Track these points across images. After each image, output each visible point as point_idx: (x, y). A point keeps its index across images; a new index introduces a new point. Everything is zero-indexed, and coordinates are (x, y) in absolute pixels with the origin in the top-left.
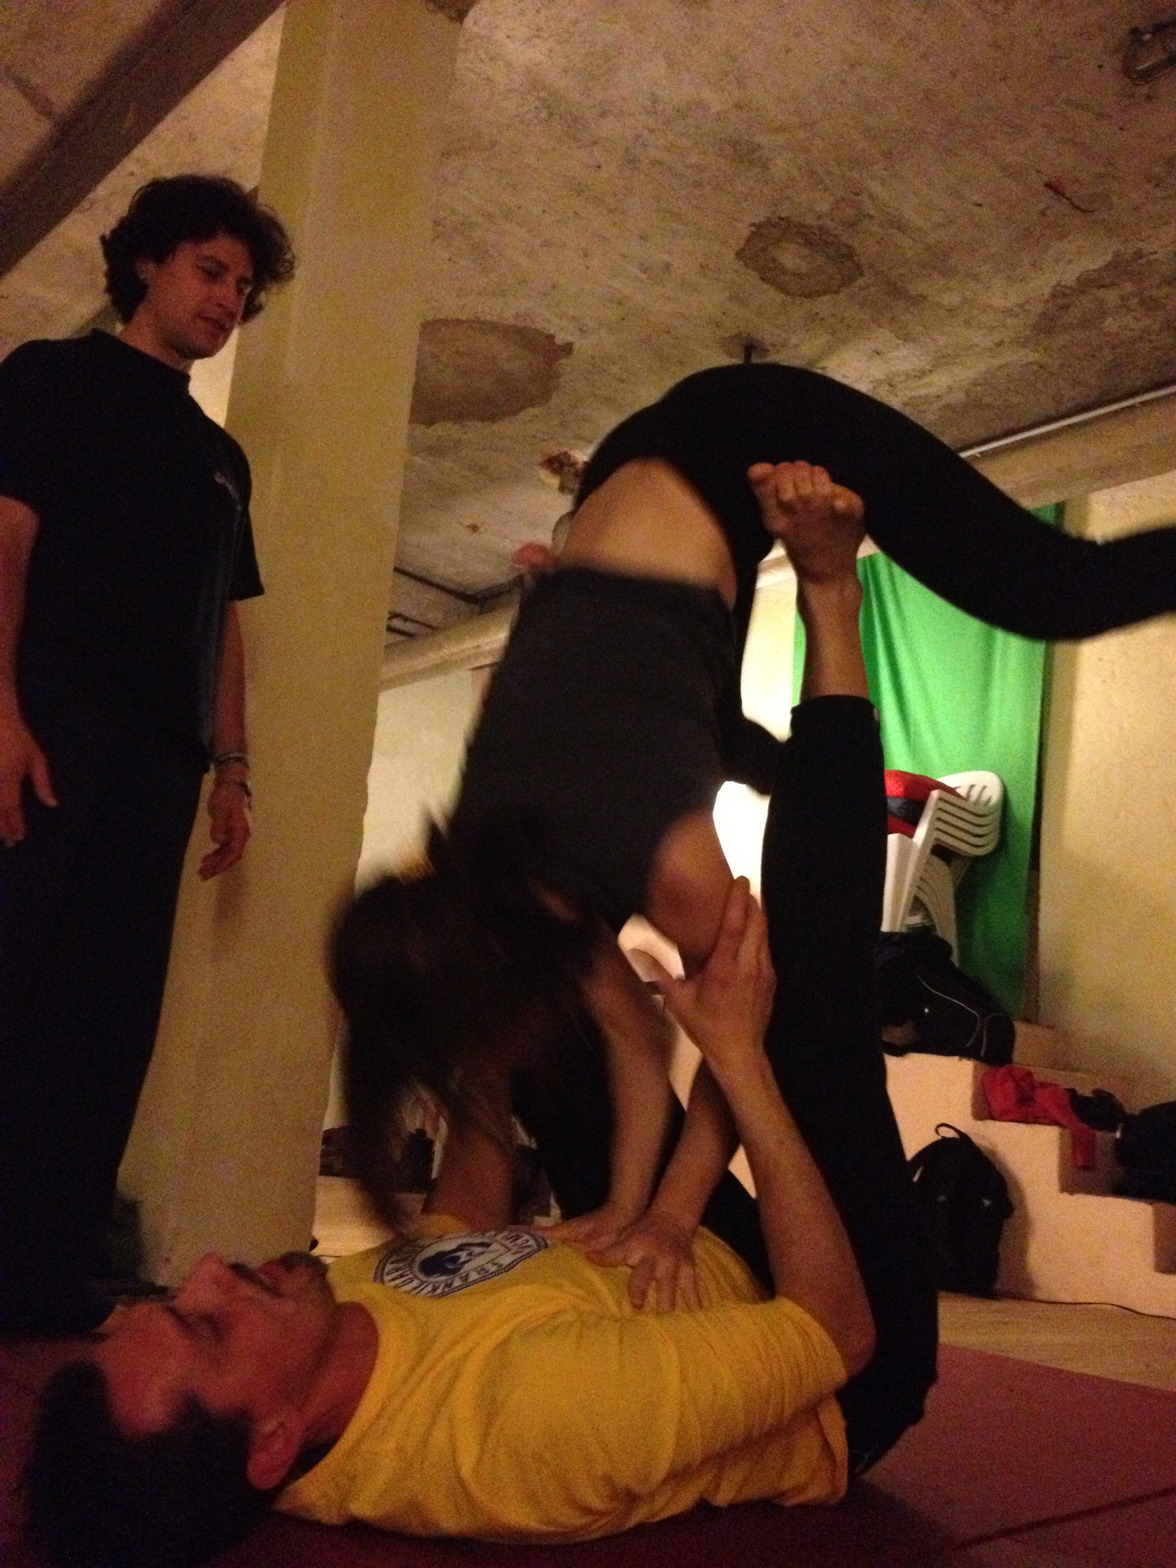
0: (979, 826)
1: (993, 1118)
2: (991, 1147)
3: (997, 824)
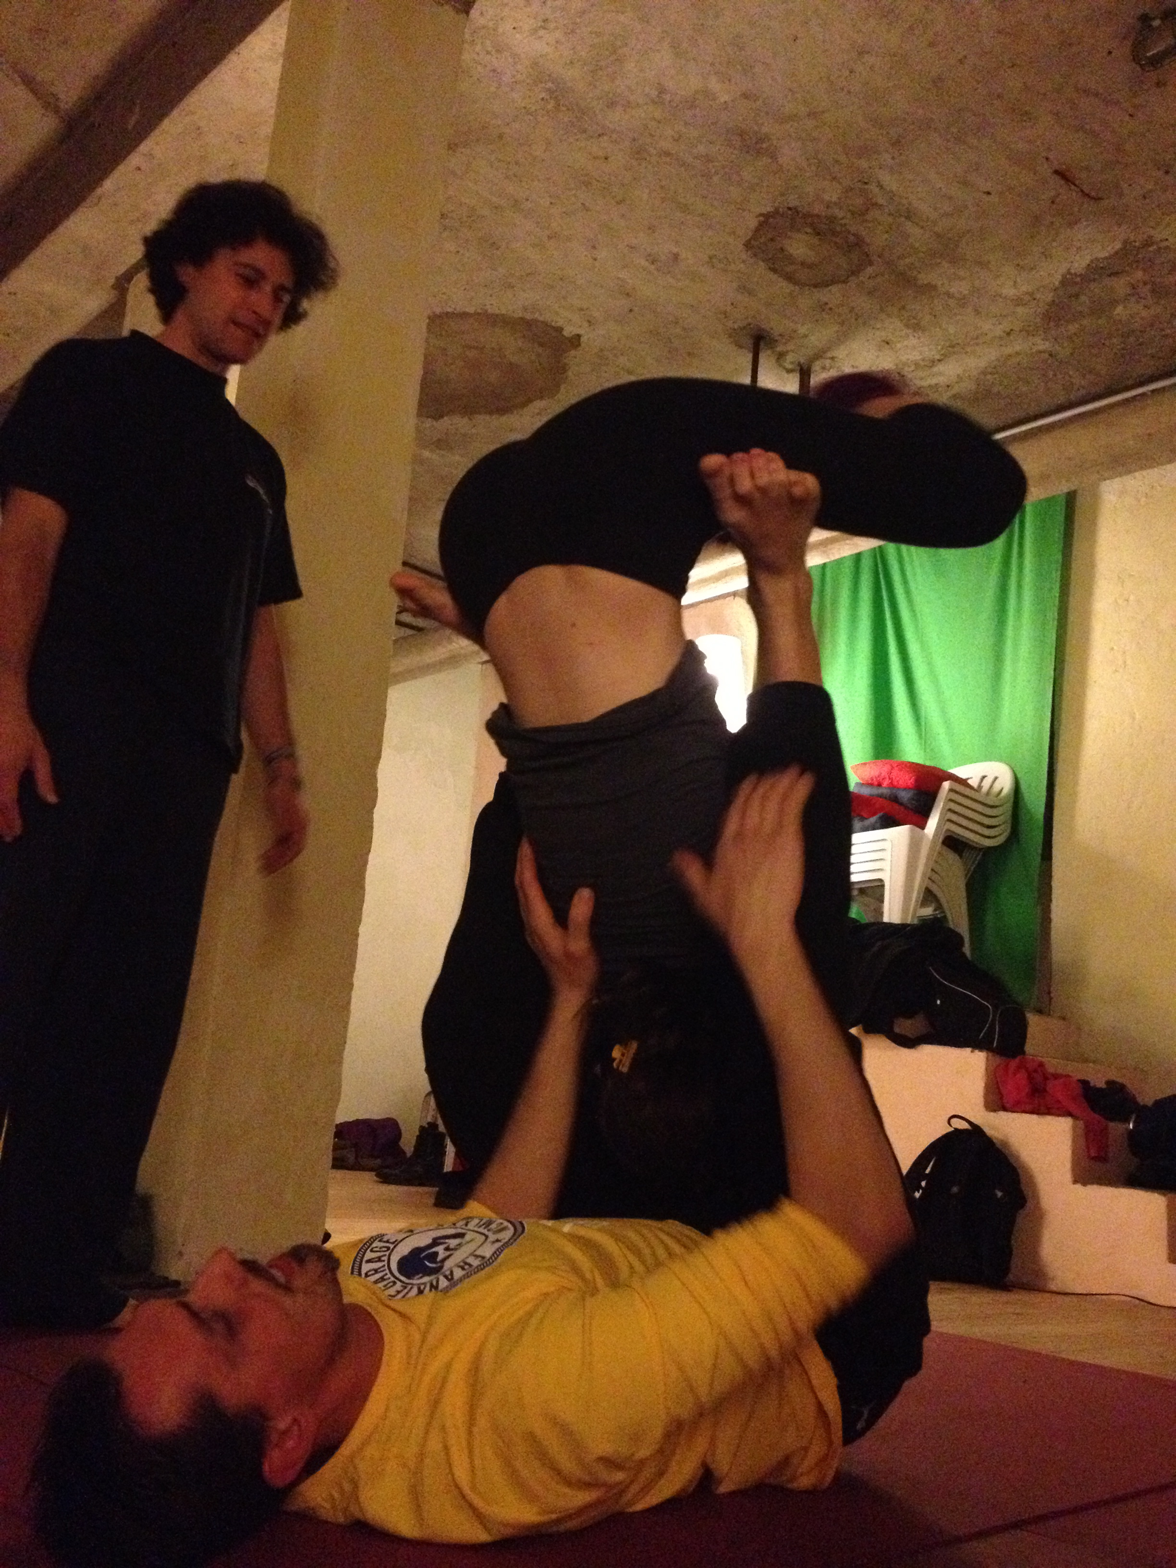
1: (1005, 1109)
2: (1003, 1139)
3: (1008, 814)
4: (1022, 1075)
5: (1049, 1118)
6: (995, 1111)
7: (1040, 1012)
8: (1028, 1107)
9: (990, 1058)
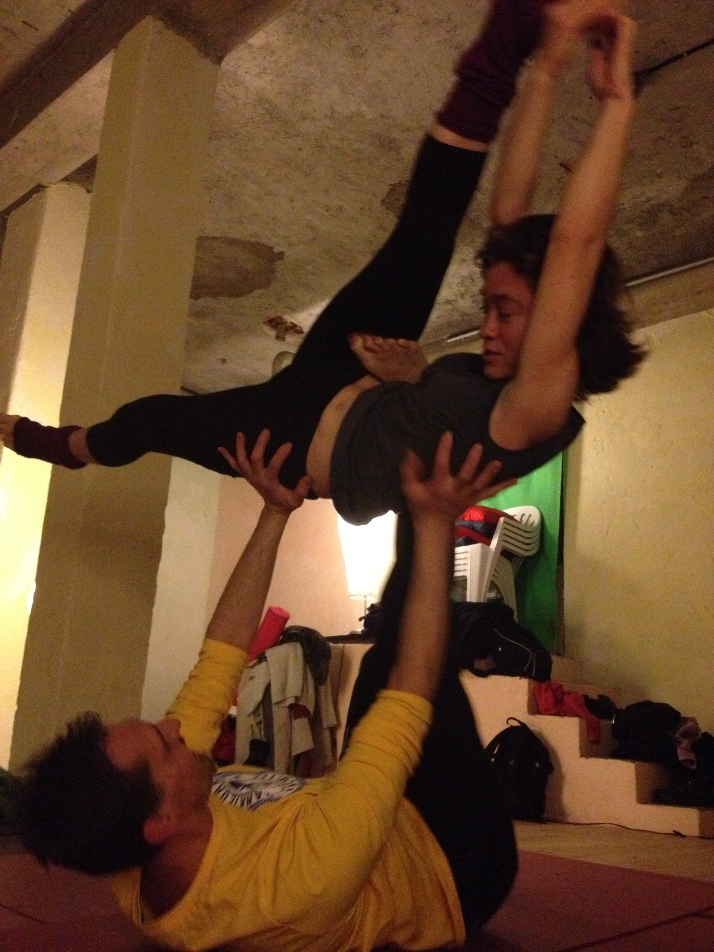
0: (528, 538)
1: (539, 713)
2: (539, 731)
3: (538, 537)
4: (550, 693)
5: (566, 718)
6: (533, 714)
7: (559, 655)
8: (553, 712)
9: (531, 683)
